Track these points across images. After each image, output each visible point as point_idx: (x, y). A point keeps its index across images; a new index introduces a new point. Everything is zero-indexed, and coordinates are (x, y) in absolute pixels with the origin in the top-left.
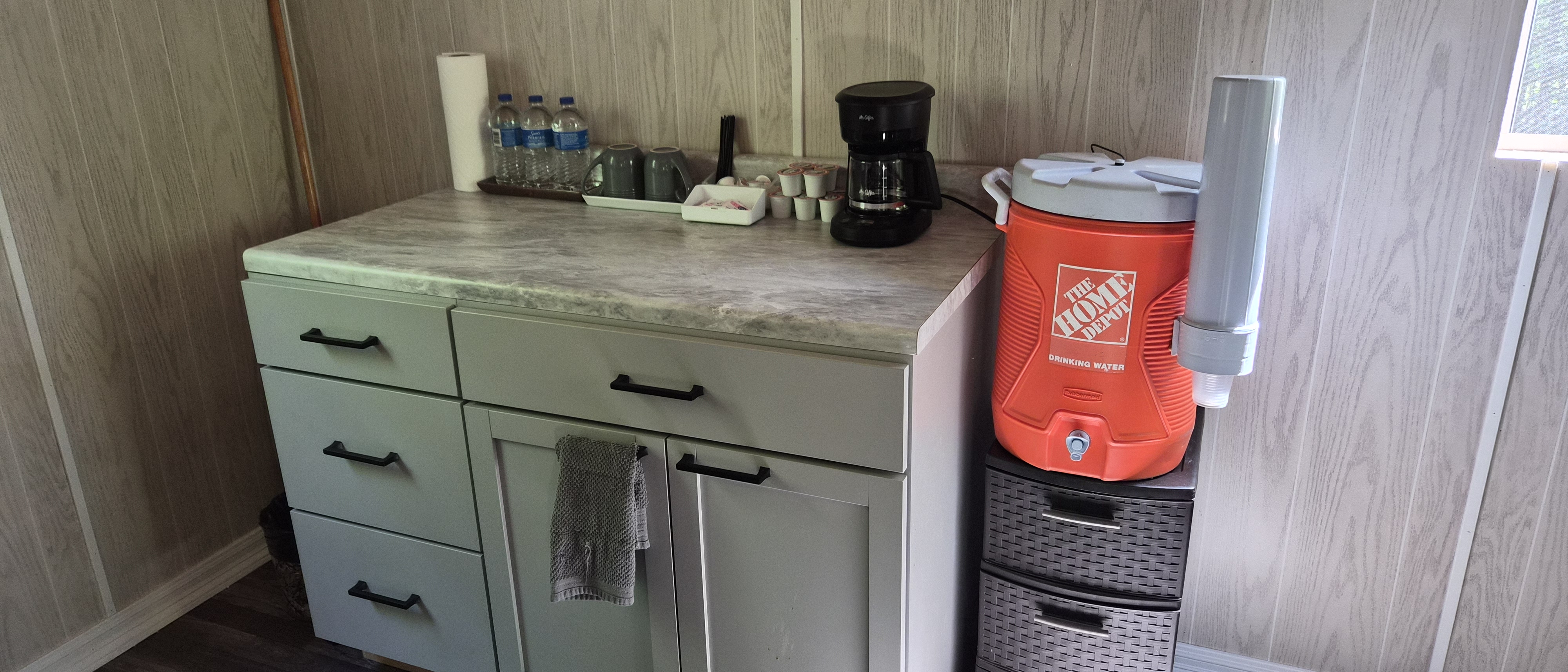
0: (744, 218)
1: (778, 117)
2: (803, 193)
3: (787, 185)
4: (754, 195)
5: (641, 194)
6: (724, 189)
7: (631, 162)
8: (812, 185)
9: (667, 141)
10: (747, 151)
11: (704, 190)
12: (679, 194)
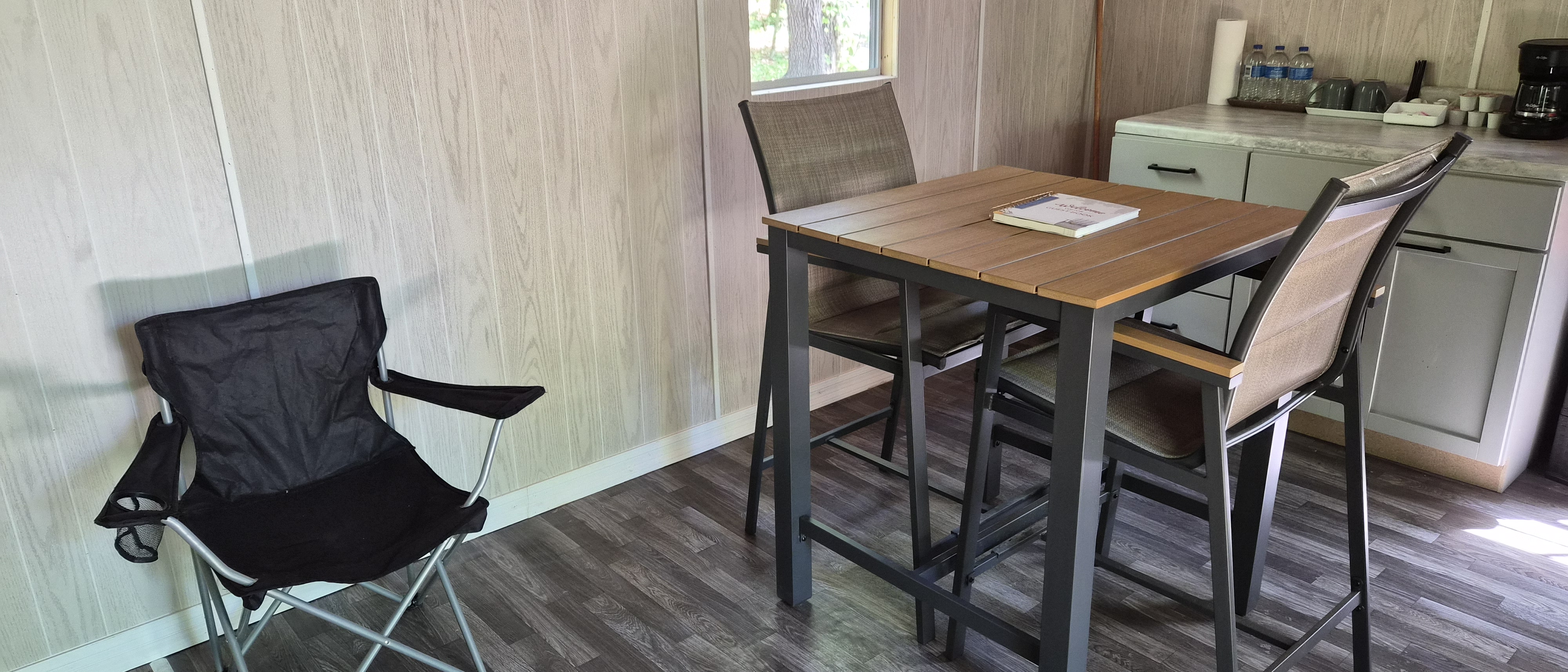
0: (1432, 121)
1: (1461, 62)
2: (1476, 109)
3: (1465, 103)
4: (1439, 109)
5: (1349, 107)
6: (1415, 105)
7: (1345, 88)
8: (1485, 104)
9: (1370, 76)
10: (1432, 85)
11: (1399, 106)
12: (1381, 105)
